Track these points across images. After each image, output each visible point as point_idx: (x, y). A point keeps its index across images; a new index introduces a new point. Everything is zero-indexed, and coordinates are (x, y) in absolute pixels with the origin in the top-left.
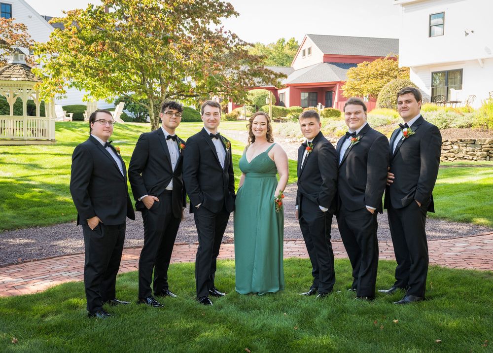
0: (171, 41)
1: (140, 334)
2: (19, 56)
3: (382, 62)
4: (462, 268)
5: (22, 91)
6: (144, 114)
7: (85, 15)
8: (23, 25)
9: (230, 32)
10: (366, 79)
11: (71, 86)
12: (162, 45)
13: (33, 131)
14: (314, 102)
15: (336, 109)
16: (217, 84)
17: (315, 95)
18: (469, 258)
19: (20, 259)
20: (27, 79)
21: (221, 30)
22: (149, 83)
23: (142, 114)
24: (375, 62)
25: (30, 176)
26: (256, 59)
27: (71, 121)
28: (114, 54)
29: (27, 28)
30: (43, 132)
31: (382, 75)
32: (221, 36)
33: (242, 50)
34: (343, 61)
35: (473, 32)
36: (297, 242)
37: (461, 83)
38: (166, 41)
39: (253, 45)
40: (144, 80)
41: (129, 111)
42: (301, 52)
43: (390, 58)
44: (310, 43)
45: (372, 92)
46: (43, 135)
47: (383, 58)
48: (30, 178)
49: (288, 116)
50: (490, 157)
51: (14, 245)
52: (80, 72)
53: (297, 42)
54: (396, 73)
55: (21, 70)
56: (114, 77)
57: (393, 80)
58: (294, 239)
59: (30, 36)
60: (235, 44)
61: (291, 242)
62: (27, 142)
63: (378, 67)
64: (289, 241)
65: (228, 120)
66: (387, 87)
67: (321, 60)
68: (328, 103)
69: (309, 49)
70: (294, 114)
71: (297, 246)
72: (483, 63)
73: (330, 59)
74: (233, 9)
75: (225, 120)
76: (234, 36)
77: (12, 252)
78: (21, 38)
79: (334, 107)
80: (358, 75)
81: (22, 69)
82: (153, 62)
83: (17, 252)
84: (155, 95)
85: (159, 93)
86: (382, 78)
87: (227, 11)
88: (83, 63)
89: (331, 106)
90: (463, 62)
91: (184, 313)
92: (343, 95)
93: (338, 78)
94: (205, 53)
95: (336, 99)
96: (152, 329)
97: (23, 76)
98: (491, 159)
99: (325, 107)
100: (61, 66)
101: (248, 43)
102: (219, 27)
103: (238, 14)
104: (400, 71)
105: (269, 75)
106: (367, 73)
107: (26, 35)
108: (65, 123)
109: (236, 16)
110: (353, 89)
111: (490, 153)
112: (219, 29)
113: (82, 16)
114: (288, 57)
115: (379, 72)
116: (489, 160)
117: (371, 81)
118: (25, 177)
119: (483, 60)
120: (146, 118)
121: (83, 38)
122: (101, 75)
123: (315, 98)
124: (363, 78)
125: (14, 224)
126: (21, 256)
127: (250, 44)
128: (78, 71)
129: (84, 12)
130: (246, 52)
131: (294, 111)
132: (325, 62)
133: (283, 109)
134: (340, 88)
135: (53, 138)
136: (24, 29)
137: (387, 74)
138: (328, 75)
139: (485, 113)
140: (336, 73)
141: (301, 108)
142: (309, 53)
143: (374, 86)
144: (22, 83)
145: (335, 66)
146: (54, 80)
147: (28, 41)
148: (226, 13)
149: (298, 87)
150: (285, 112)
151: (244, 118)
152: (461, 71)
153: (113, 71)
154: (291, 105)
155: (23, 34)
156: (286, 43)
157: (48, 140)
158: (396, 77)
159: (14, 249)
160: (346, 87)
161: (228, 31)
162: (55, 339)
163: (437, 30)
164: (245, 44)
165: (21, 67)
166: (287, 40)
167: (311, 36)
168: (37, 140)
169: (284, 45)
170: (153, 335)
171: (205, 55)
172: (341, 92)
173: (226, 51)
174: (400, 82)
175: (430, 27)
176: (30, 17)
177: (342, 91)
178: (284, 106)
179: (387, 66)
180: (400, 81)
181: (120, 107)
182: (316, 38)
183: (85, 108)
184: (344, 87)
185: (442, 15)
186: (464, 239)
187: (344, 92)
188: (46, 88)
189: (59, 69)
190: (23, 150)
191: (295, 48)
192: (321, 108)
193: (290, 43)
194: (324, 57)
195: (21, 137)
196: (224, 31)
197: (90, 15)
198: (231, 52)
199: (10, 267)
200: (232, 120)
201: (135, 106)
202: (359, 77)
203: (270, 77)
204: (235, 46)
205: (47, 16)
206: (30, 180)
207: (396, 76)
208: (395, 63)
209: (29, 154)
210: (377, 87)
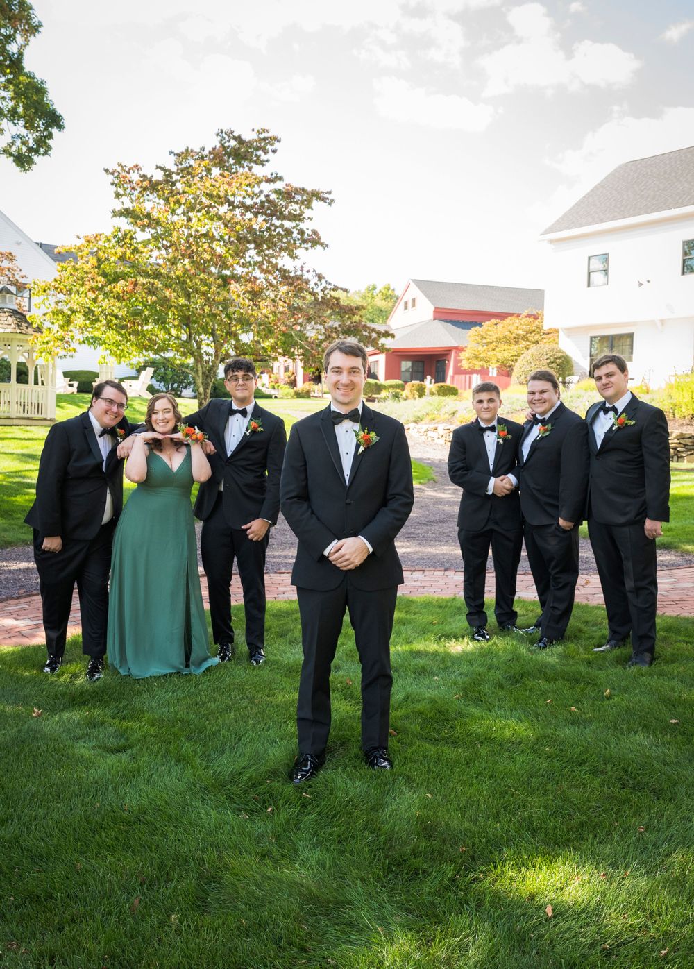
0: (232, 282)
1: (226, 706)
2: (7, 298)
3: (517, 321)
4: (674, 614)
5: (9, 348)
6: (178, 386)
7: (109, 240)
8: (10, 254)
9: (314, 271)
10: (494, 344)
11: (84, 342)
12: (219, 286)
13: (24, 405)
14: (420, 375)
15: (452, 386)
16: (294, 344)
17: (421, 364)
18: (681, 600)
19: (22, 591)
20: (18, 331)
21: (302, 267)
22: (196, 341)
23: (176, 385)
24: (508, 320)
25: (23, 471)
26: (352, 310)
27: (75, 393)
28: (149, 298)
29: (16, 258)
30: (39, 407)
31: (517, 340)
32: (302, 276)
33: (331, 296)
34: (461, 318)
35: (648, 281)
36: (426, 573)
37: (632, 353)
38: (226, 281)
39: (346, 291)
40: (190, 336)
41: (157, 381)
42: (402, 305)
43: (528, 316)
44: (415, 292)
45: (503, 362)
46: (38, 412)
47: (519, 315)
48: (23, 473)
49: (384, 394)
50: (678, 457)
51: (10, 571)
52: (101, 321)
53: (394, 290)
54: (537, 337)
55: (9, 317)
56: (147, 330)
57: (533, 348)
58: (420, 568)
59: (21, 270)
60: (321, 287)
61: (418, 572)
62: (15, 422)
63: (511, 328)
64: (414, 571)
65: (297, 398)
66: (527, 355)
67: (431, 315)
68: (440, 377)
69: (414, 300)
70: (391, 390)
71: (427, 578)
72: (663, 325)
73: (443, 315)
74: (319, 238)
75: (293, 397)
76: (320, 277)
77: (8, 580)
78: (7, 273)
79: (448, 382)
80: (483, 337)
81: (11, 316)
82: (206, 310)
83: (16, 579)
84: (206, 358)
85: (212, 355)
86: (517, 342)
87: (312, 240)
88: (105, 309)
89: (444, 380)
90: (634, 324)
91: (286, 675)
92: (461, 366)
93: (453, 341)
94: (280, 299)
95: (451, 372)
96: (243, 698)
97: (13, 326)
98: (680, 459)
99: (435, 383)
100: (73, 311)
101: (339, 287)
102: (298, 263)
103: (327, 246)
104: (544, 334)
105: (369, 333)
106: (497, 335)
107: (16, 268)
108: (67, 395)
109: (324, 248)
110: (477, 357)
111: (679, 452)
112: (298, 267)
113: (105, 242)
114: (381, 310)
115: (514, 335)
116: (677, 462)
117: (502, 346)
118: (16, 472)
119: (662, 322)
120: (181, 392)
121: (105, 275)
122: (128, 328)
123: (420, 369)
124: (491, 343)
125: (5, 539)
126: (22, 587)
127: (342, 289)
128: (98, 320)
129: (106, 237)
130: (338, 299)
131: (392, 386)
132: (435, 319)
133: (376, 383)
134: (457, 355)
135: (52, 417)
136: (11, 260)
137: (525, 338)
138: (440, 337)
139: (670, 395)
140: (452, 336)
141: (401, 382)
142: (414, 306)
143: (506, 355)
144: (11, 336)
145: (449, 325)
146: (61, 333)
147: (17, 277)
148: (310, 244)
149: (399, 354)
150: (379, 388)
151: (321, 395)
152: (630, 336)
153: (147, 323)
154: (387, 378)
155: (11, 266)
156: (377, 291)
157: (45, 419)
158: (536, 343)
159: (10, 576)
160: (467, 356)
161: (311, 270)
162: (96, 712)
163: (597, 278)
164: (335, 289)
165: (10, 314)
166: (380, 287)
167: (415, 281)
168: (28, 419)
169: (375, 294)
170: (246, 707)
171: (281, 303)
172: (458, 361)
173: (310, 298)
174: (546, 349)
175: (589, 274)
176: (19, 244)
177: (460, 361)
178: (377, 378)
179: (524, 327)
180: (544, 347)
181: (146, 375)
182: (424, 285)
183: (97, 375)
184: (463, 355)
185: (605, 258)
186: (667, 572)
187: (463, 362)
188: (47, 343)
189: (69, 316)
190: (10, 433)
191: (391, 299)
192: (431, 383)
193: (383, 291)
194: (434, 311)
195: (6, 415)
196: (305, 269)
197: (116, 242)
198: (316, 299)
199: (9, 602)
200: (303, 397)
201: (166, 374)
202: (485, 341)
203: (370, 337)
204: (322, 290)
205: (43, 243)
206: (24, 477)
207: (537, 341)
208: (537, 323)
209: (20, 439)
210: (510, 355)
